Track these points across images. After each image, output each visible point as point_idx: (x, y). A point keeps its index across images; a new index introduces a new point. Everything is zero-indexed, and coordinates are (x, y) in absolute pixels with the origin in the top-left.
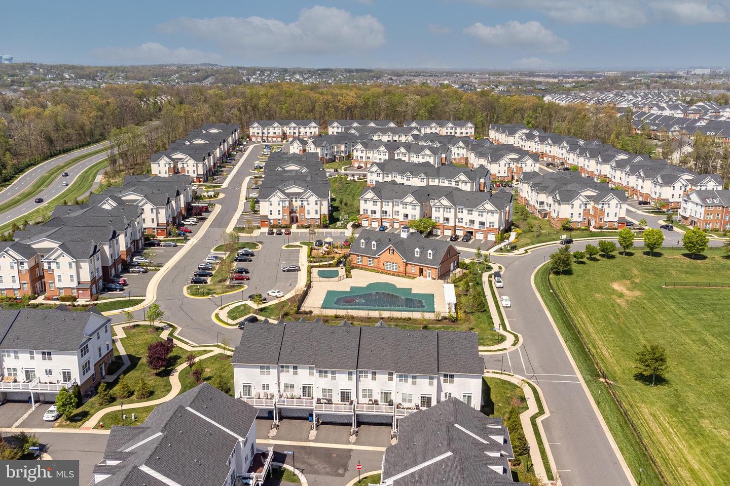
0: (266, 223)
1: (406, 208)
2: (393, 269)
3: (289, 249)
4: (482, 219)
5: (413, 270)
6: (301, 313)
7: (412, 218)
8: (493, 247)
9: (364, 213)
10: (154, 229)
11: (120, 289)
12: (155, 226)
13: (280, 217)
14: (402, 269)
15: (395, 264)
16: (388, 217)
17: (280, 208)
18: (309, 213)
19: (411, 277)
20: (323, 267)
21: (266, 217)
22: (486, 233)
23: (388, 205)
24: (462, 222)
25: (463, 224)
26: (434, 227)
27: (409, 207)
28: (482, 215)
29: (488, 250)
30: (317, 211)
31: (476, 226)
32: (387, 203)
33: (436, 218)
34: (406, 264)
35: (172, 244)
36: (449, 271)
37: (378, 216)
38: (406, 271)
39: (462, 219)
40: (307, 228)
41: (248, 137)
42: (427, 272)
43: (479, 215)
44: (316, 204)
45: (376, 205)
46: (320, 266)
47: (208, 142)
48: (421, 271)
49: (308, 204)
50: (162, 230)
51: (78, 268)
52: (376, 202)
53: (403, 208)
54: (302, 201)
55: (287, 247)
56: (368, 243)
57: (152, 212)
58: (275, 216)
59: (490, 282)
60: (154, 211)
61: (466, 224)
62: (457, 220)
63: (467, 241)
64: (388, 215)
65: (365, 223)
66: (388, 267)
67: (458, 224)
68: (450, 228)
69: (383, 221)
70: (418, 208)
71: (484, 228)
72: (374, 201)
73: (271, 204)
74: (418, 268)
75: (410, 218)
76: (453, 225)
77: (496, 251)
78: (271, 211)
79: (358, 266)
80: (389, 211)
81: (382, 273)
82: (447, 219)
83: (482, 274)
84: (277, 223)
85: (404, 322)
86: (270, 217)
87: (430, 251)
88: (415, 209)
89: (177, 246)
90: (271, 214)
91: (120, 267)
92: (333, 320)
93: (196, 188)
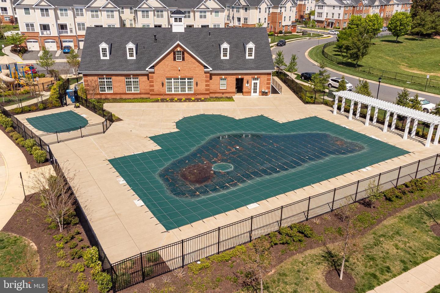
1: (97, 16)
2: (184, 89)
4: (205, 22)
5: (223, 84)
14: (202, 87)
15: (187, 80)
16: (69, 34)
19: (221, 97)
23: (66, 15)
27: (102, 14)
32: (64, 12)
34: (211, 76)
37: (54, 31)
38: (209, 89)
42: (252, 83)
45: (48, 15)
48: (240, 84)
52: (47, 9)
53: (92, 16)
56: (114, 49)
64: (69, 30)
65: (33, 46)
66: (173, 88)
69: (63, 39)
72: (42, 9)
74: (232, 80)
80: (70, 24)
87: (250, 46)
88: (113, 16)
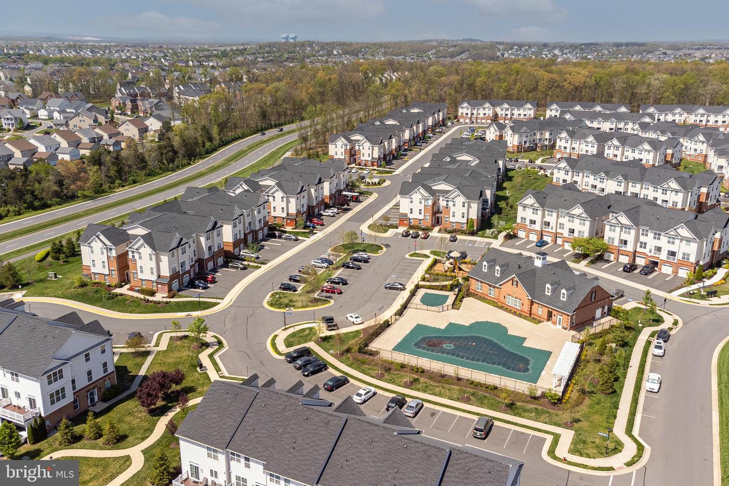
0: (406, 222)
1: (573, 221)
2: (516, 305)
3: (413, 258)
4: (673, 248)
5: (540, 311)
6: (365, 353)
7: (579, 235)
8: (680, 288)
9: (522, 221)
10: (284, 218)
11: (202, 287)
12: (284, 215)
13: (421, 217)
14: (526, 308)
15: (518, 300)
16: (550, 230)
17: (422, 207)
18: (454, 216)
19: (536, 319)
20: (433, 289)
21: (406, 215)
22: (677, 266)
23: (552, 215)
24: (645, 248)
25: (646, 251)
26: (606, 249)
27: (577, 221)
28: (673, 243)
29: (670, 292)
30: (463, 213)
31: (663, 256)
32: (550, 213)
33: (609, 238)
34: (532, 303)
35: (293, 237)
36: (594, 319)
37: (537, 227)
38: (531, 311)
39: (645, 244)
40: (449, 232)
41: (456, 117)
42: (557, 317)
43: (669, 242)
44: (464, 206)
45: (537, 214)
46: (430, 288)
47: (398, 124)
48: (550, 315)
49: (454, 205)
50: (292, 220)
51: (158, 261)
52: (537, 210)
53: (569, 221)
54: (447, 201)
55: (411, 255)
56: (491, 267)
57: (283, 201)
58: (415, 215)
59: (649, 343)
60: (285, 199)
61: (650, 252)
62: (639, 244)
63: (646, 274)
64: (550, 227)
65: (521, 234)
66: (511, 302)
67: (639, 249)
68: (627, 253)
69: (544, 233)
70: (588, 223)
71: (674, 260)
72: (534, 209)
73: (412, 202)
74: (546, 310)
75: (576, 234)
76: (631, 250)
77: (682, 295)
78: (411, 209)
79: (477, 293)
80: (553, 223)
81: (501, 308)
82: (625, 242)
83: (642, 330)
84: (417, 223)
85: (485, 392)
86: (410, 216)
87: (564, 291)
88: (584, 224)
89: (297, 240)
90: (411, 213)
91: (220, 261)
92: (396, 370)
93: (367, 172)
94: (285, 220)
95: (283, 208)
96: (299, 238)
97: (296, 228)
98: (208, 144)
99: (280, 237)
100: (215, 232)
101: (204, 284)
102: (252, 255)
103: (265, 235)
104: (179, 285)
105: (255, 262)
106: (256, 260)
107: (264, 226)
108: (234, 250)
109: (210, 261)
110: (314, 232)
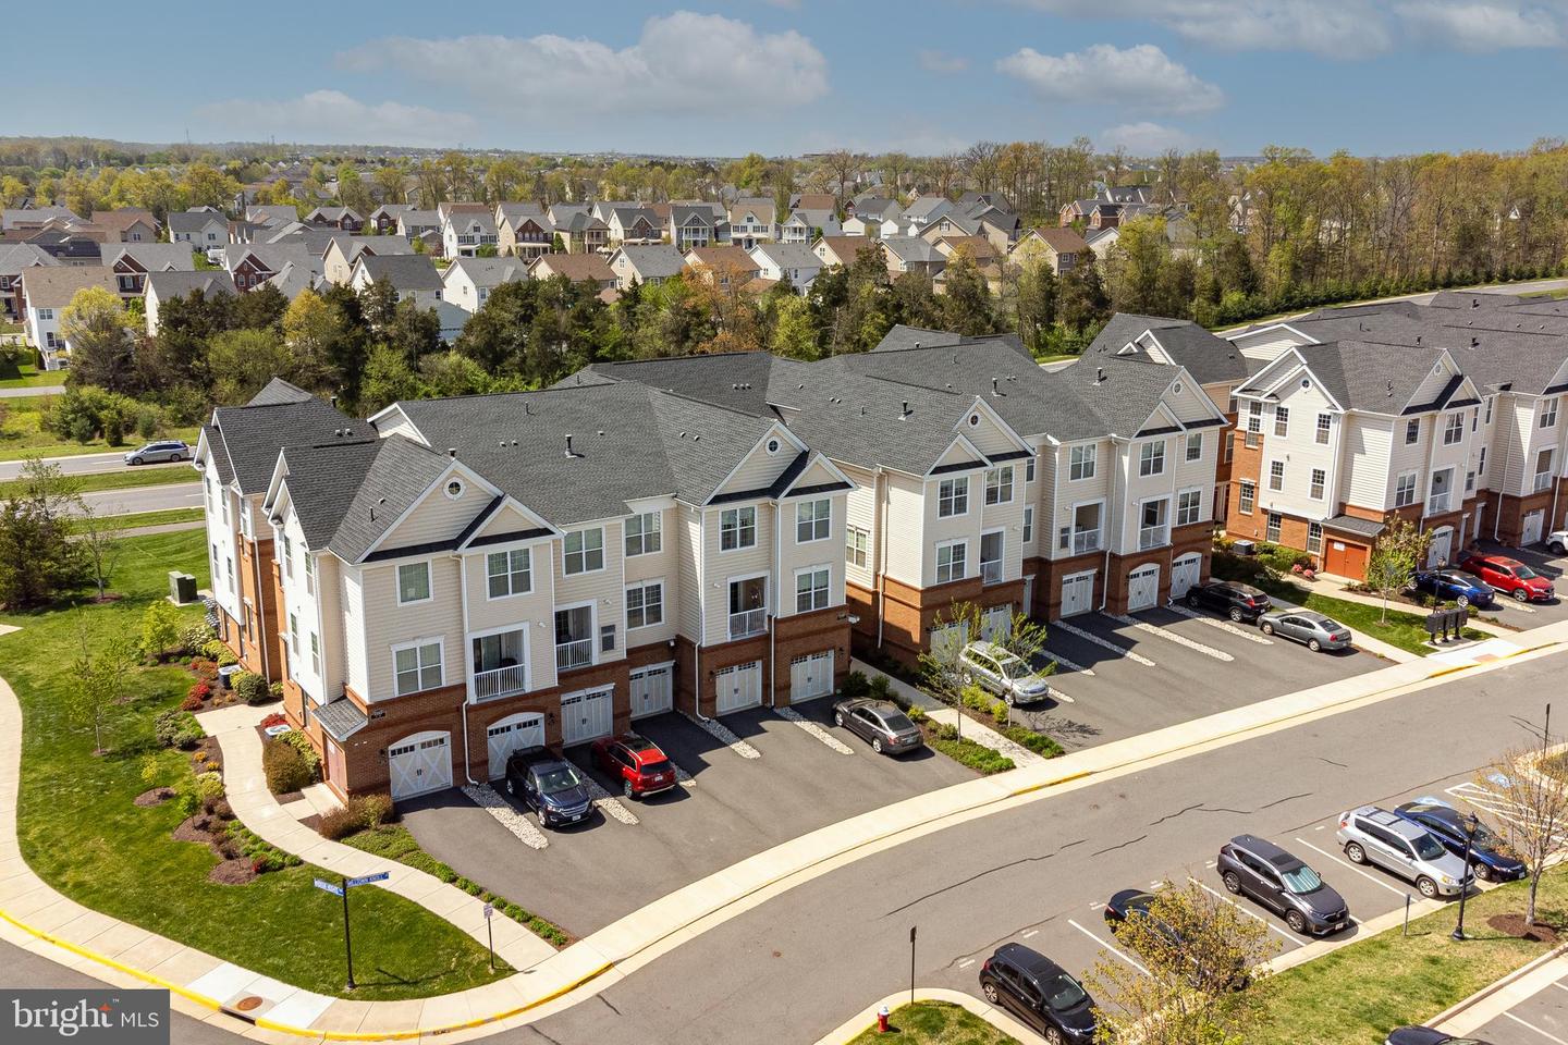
10: (1315, 527)
12: (1321, 511)
35: (1320, 631)
50: (1357, 543)
51: (335, 603)
57: (1322, 438)
60: (1335, 429)
89: (1343, 649)
94: (1323, 538)
95: (1319, 476)
96: (1359, 639)
97: (1367, 590)
98: (1232, 298)
99: (1251, 617)
100: (790, 510)
101: (566, 795)
102: (1007, 682)
103: (1178, 590)
104: (458, 766)
105: (1002, 726)
106: (1017, 715)
107: (1180, 546)
108: (927, 630)
109: (747, 662)
110: (1472, 624)
